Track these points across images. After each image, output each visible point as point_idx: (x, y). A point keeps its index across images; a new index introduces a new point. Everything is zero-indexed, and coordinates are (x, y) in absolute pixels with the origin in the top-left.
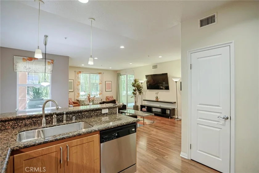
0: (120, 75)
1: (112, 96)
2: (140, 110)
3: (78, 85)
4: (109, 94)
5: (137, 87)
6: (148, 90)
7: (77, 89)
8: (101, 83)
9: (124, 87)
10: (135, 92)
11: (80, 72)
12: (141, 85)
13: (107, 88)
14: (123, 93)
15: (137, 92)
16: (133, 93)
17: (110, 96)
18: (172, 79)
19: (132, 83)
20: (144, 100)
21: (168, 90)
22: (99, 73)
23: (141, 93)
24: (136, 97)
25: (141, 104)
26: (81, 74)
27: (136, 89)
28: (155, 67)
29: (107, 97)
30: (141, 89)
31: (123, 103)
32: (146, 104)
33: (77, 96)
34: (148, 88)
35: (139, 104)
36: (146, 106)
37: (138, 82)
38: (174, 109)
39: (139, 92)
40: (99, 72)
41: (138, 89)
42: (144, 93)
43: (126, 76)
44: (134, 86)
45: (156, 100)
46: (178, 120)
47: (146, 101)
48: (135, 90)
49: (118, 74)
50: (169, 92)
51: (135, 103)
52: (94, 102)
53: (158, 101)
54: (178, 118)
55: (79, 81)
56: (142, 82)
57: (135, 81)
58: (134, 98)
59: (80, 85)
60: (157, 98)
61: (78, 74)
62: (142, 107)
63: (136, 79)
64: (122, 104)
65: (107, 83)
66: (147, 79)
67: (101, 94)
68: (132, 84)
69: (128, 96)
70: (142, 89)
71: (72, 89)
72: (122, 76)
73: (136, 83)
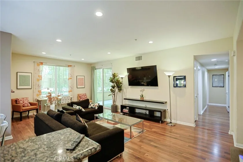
0: (95, 69)
1: (86, 94)
2: (120, 111)
3: (38, 80)
4: (81, 92)
5: (116, 83)
6: (130, 86)
7: (37, 85)
8: (71, 78)
9: (99, 82)
10: (113, 89)
11: (42, 63)
12: (121, 81)
13: (78, 84)
14: (99, 89)
15: (116, 90)
16: (111, 90)
17: (83, 93)
18: (164, 72)
19: (110, 77)
20: (124, 99)
21: (157, 87)
22: (69, 66)
23: (121, 90)
24: (115, 95)
25: (121, 104)
26: (43, 66)
27: (114, 85)
28: (139, 58)
29: (78, 95)
30: (121, 86)
31: (99, 104)
32: (127, 103)
33: (37, 94)
34: (130, 85)
35: (119, 104)
36: (128, 107)
37: (117, 76)
38: (165, 111)
39: (118, 89)
40: (69, 64)
41: (117, 85)
42: (125, 90)
43: (102, 70)
44: (112, 81)
45: (141, 98)
46: (172, 126)
47: (127, 100)
48: (113, 87)
49: (92, 68)
50: (158, 89)
51: (114, 102)
52: (62, 102)
53: (143, 101)
54: (171, 123)
55: (40, 74)
56: (122, 77)
57: (114, 76)
58: (112, 96)
59: (41, 80)
60: (142, 96)
61: (38, 65)
62: (123, 107)
63: (115, 74)
64: (97, 105)
65: (79, 78)
66: (128, 74)
67: (71, 91)
68: (109, 79)
69: (104, 93)
70: (123, 86)
71: (30, 86)
72: (98, 70)
73: (114, 78)
